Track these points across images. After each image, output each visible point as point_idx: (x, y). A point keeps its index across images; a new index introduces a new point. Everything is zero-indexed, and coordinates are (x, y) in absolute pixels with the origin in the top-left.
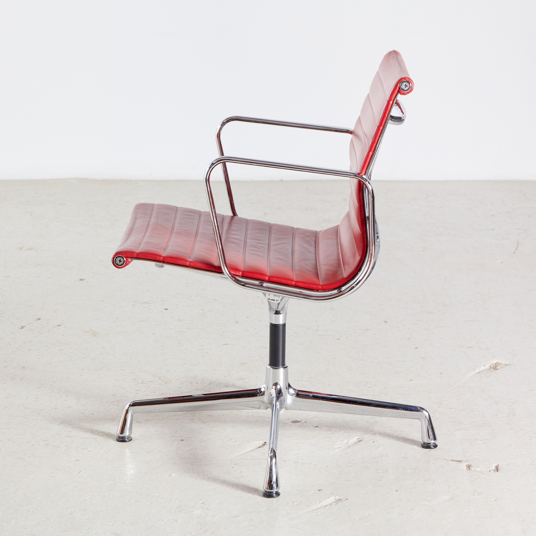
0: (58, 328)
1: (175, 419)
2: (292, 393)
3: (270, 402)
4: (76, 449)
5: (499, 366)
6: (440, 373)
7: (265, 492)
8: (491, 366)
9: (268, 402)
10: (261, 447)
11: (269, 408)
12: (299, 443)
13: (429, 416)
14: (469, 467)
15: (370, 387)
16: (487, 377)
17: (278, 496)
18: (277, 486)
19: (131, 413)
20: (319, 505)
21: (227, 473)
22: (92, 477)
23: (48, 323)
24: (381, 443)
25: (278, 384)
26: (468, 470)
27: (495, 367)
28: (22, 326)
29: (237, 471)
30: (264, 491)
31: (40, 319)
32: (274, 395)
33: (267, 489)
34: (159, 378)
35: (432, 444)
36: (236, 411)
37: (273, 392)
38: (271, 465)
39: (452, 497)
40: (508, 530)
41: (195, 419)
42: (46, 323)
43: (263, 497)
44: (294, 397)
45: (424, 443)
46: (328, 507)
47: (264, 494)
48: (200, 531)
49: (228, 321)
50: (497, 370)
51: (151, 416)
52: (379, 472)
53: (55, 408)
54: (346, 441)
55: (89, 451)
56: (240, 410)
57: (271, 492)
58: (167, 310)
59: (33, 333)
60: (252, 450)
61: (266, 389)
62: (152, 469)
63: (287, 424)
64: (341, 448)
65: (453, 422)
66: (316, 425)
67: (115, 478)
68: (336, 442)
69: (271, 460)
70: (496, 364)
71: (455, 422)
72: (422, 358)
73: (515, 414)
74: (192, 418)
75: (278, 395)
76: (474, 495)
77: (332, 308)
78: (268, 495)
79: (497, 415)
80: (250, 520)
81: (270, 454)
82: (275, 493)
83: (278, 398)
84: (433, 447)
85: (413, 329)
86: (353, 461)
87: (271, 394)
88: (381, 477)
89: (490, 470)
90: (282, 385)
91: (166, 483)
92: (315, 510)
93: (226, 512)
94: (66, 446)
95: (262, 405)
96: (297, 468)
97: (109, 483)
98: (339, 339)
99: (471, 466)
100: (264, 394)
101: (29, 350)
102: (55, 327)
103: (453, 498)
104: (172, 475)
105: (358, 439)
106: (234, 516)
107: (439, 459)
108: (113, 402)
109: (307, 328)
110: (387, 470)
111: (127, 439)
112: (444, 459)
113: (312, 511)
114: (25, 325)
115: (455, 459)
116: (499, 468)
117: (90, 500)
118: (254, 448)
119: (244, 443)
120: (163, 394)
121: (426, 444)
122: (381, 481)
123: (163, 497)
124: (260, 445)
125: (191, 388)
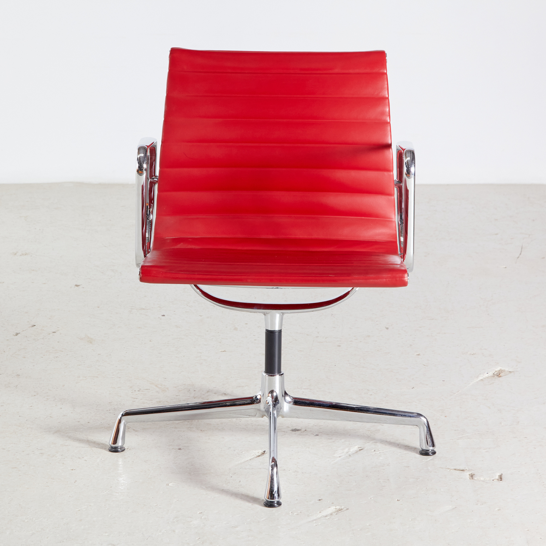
0: (53, 335)
1: (173, 428)
2: (289, 401)
3: (267, 410)
4: (71, 458)
5: (503, 373)
6: (443, 381)
7: (267, 502)
8: (495, 374)
9: (264, 410)
10: (260, 456)
11: (265, 416)
12: (298, 452)
13: (428, 422)
14: (472, 476)
15: (371, 395)
16: (491, 384)
17: (279, 506)
18: (279, 496)
19: (124, 423)
20: (319, 515)
21: (226, 482)
22: (88, 486)
23: (43, 330)
24: (382, 451)
25: (274, 391)
26: (471, 479)
27: (498, 375)
28: (17, 333)
29: (235, 480)
30: (265, 500)
31: (35, 326)
32: (271, 403)
33: (268, 498)
34: (156, 386)
35: (431, 450)
36: (235, 419)
37: (270, 400)
38: (272, 474)
39: (454, 507)
40: (512, 541)
41: (193, 427)
42: (41, 330)
43: (264, 507)
44: (291, 405)
45: (423, 450)
46: (329, 517)
47: (266, 504)
48: (198, 542)
49: (227, 327)
50: (501, 378)
51: (148, 424)
52: (380, 482)
53: (51, 417)
54: (346, 450)
55: (85, 460)
56: (239, 419)
57: (272, 502)
58: (164, 317)
59: (28, 340)
60: (251, 459)
61: (262, 396)
62: (149, 478)
63: (287, 432)
64: (342, 457)
65: (456, 430)
66: (317, 434)
67: (111, 487)
68: (336, 451)
69: (272, 470)
70: (500, 372)
71: (458, 430)
72: (424, 365)
73: (519, 422)
74: (189, 427)
75: (275, 403)
76: (477, 504)
77: (332, 315)
78: (270, 505)
79: (501, 423)
80: (249, 530)
81: (270, 463)
82: (276, 503)
83: (274, 406)
84: (431, 454)
85: (415, 336)
86: (354, 470)
87: (268, 402)
88: (383, 486)
89: (493, 479)
90: (278, 392)
91: (163, 493)
92: (315, 520)
93: (224, 522)
94: (62, 455)
95: (258, 413)
96: (297, 477)
97: (105, 493)
98: (340, 346)
99: (474, 475)
100: (260, 402)
101: (23, 357)
102: (50, 334)
103: (456, 508)
104: (170, 484)
105: (359, 448)
106: (232, 526)
107: (442, 468)
108: (110, 410)
109: (307, 335)
110: (388, 480)
111: (119, 450)
112: (447, 468)
113: (313, 521)
114: (20, 332)
115: (458, 468)
116: (503, 477)
117: (86, 510)
118: (254, 456)
119: (242, 452)
120: (160, 402)
121: (424, 450)
122: (383, 490)
123: (160, 507)
124: (259, 454)
125: (189, 396)
